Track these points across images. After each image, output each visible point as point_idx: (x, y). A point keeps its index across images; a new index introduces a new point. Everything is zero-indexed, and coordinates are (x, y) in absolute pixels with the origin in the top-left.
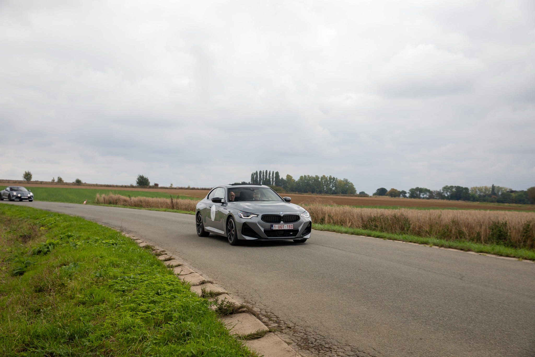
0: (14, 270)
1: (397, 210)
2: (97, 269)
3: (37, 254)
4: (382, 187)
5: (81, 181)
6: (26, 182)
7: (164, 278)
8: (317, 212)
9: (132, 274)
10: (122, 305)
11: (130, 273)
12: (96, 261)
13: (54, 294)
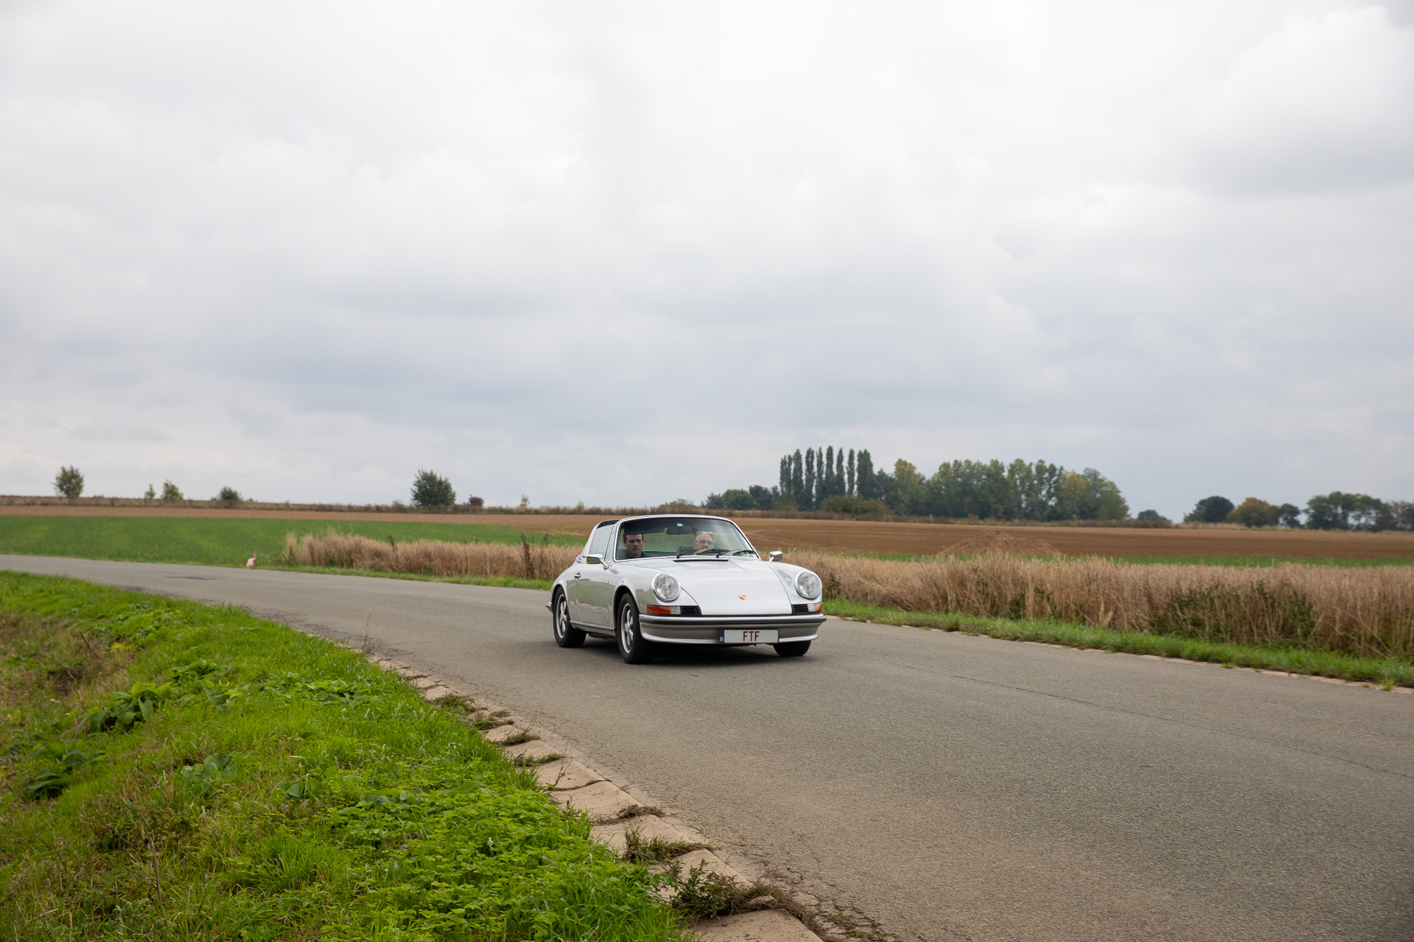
0: (32, 782)
1: (1266, 570)
2: (292, 773)
3: (103, 730)
4: (1215, 494)
5: (238, 495)
6: (66, 501)
7: (506, 800)
8: (999, 578)
9: (401, 787)
10: (372, 886)
11: (396, 787)
12: (287, 750)
13: (158, 854)
